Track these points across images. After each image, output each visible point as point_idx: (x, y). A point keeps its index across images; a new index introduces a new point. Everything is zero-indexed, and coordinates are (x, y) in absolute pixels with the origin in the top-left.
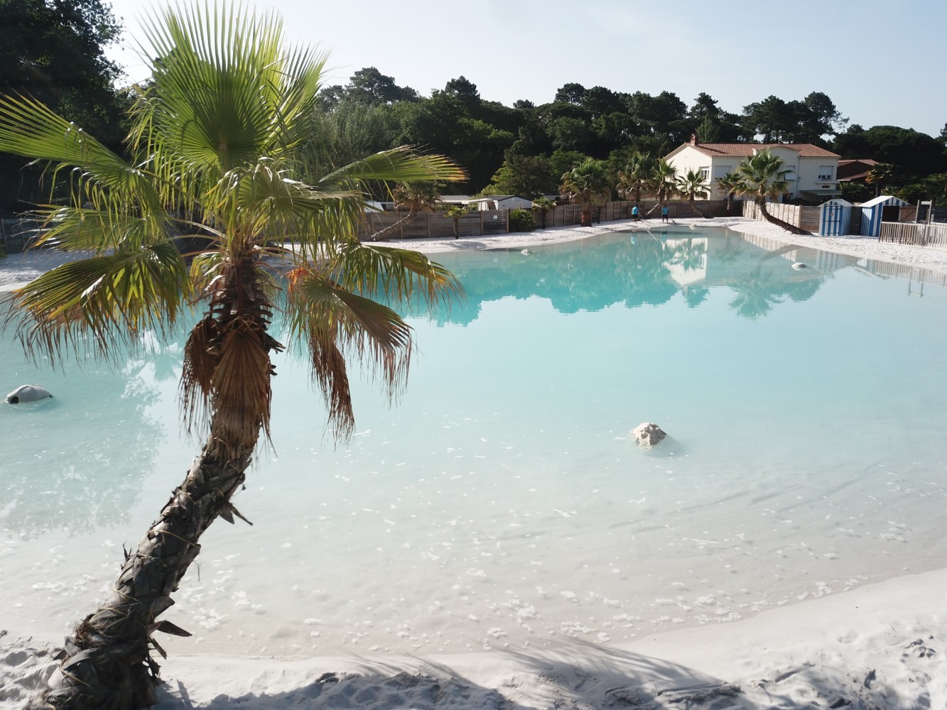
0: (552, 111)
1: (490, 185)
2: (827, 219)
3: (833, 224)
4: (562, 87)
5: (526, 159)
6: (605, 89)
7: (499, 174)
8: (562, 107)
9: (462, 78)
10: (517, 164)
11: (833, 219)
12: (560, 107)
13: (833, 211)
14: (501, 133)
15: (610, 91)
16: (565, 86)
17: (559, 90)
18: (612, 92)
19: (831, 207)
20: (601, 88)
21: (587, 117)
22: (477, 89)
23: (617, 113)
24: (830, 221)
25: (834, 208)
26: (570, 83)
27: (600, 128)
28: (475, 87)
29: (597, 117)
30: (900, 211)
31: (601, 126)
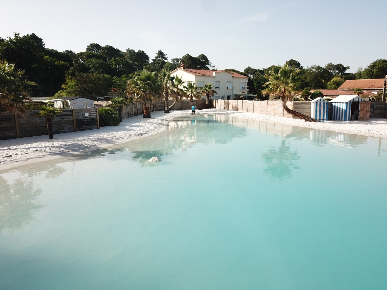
0: (86, 56)
1: (61, 91)
2: (318, 110)
3: (322, 113)
4: (89, 45)
5: (85, 75)
6: (111, 47)
7: (67, 84)
8: (91, 54)
9: (33, 34)
10: (79, 78)
11: (322, 110)
12: (90, 54)
13: (322, 105)
14: (61, 62)
15: (114, 48)
16: (91, 44)
17: (88, 46)
18: (115, 49)
19: (320, 103)
20: (110, 46)
21: (105, 59)
22: (43, 41)
23: (120, 58)
24: (320, 112)
25: (322, 103)
26: (93, 43)
27: (112, 64)
28: (42, 40)
29: (110, 59)
30: (360, 104)
31: (113, 63)
